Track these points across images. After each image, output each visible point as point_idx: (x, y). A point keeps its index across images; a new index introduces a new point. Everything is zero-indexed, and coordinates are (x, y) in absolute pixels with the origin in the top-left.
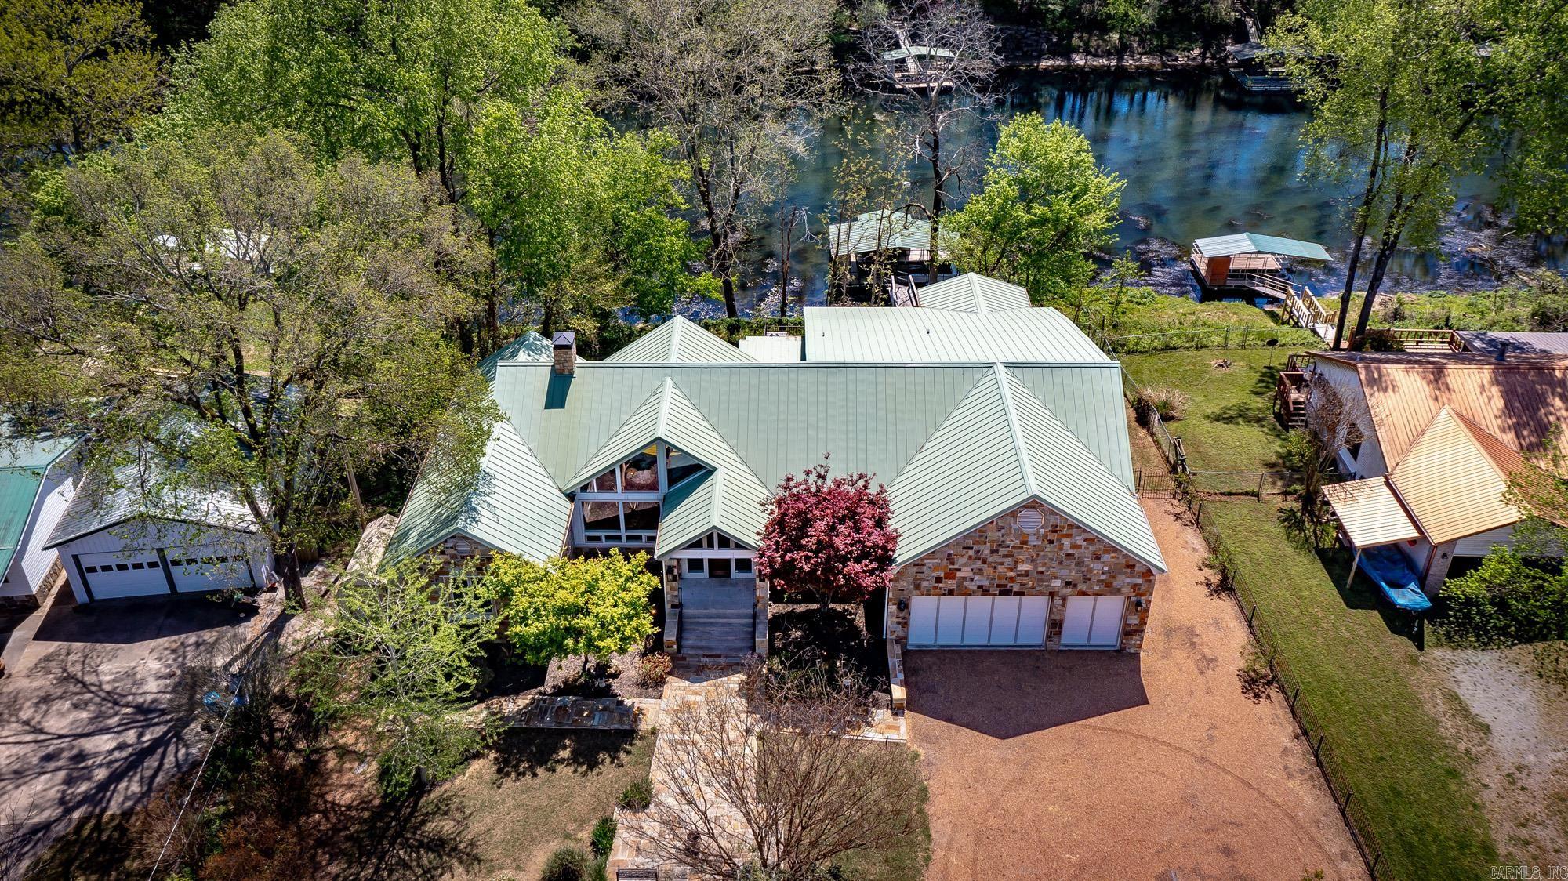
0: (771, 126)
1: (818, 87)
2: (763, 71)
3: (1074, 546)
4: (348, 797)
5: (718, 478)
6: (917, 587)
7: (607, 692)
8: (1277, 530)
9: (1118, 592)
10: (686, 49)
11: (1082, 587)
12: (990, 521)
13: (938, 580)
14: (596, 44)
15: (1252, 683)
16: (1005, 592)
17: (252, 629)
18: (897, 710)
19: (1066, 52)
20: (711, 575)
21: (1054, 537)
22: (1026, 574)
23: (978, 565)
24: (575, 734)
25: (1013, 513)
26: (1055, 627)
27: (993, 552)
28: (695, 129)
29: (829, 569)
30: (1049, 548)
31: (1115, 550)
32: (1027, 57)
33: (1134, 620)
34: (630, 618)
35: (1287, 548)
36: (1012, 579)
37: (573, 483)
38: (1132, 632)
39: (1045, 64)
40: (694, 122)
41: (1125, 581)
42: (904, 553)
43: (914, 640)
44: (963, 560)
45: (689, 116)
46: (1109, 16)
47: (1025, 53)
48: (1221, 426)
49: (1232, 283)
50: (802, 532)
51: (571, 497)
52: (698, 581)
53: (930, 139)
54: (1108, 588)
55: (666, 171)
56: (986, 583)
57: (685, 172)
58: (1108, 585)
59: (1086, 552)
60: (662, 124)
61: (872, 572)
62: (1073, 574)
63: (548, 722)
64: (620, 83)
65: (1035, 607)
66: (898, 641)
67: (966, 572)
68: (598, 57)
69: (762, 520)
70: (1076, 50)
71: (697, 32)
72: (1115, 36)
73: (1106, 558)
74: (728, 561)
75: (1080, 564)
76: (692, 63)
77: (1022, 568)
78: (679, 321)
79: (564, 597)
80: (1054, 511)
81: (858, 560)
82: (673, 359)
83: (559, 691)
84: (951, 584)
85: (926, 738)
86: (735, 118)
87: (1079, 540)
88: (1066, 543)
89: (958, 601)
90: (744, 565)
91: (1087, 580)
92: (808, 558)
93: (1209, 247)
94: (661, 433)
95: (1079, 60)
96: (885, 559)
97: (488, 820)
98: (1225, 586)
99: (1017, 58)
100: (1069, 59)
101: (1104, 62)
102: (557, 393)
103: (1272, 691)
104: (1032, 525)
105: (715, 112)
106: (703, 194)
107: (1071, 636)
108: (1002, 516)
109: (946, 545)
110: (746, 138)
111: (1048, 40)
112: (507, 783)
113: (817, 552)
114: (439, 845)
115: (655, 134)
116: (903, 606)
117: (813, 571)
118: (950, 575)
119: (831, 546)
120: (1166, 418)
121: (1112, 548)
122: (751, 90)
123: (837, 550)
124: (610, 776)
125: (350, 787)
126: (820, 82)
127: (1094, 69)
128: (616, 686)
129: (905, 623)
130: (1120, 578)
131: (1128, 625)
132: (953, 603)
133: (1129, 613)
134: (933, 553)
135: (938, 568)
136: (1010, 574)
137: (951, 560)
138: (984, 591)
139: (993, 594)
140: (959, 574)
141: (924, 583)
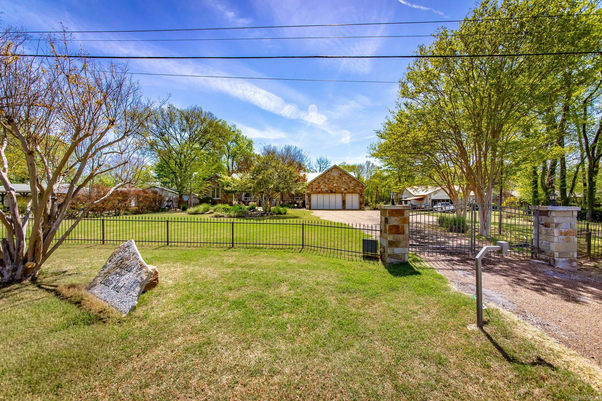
3: (346, 179)
6: (312, 191)
9: (356, 192)
11: (348, 191)
13: (317, 189)
16: (332, 192)
21: (341, 176)
22: (336, 187)
23: (325, 184)
25: (331, 169)
27: (328, 181)
30: (340, 180)
31: (354, 180)
38: (361, 203)
42: (308, 181)
43: (313, 208)
44: (321, 183)
56: (327, 189)
58: (354, 190)
59: (348, 180)
62: (346, 187)
65: (339, 196)
73: (352, 181)
75: (347, 184)
77: (335, 185)
80: (340, 169)
84: (319, 190)
88: (344, 178)
91: (349, 189)
96: (305, 181)
104: (335, 173)
109: (317, 179)
116: (309, 196)
118: (319, 187)
129: (310, 201)
130: (357, 188)
131: (360, 201)
132: (320, 196)
133: (360, 197)
134: (315, 181)
135: (316, 185)
136: (332, 187)
137: (319, 183)
138: (327, 192)
139: (329, 193)
140: (321, 187)
141: (314, 190)
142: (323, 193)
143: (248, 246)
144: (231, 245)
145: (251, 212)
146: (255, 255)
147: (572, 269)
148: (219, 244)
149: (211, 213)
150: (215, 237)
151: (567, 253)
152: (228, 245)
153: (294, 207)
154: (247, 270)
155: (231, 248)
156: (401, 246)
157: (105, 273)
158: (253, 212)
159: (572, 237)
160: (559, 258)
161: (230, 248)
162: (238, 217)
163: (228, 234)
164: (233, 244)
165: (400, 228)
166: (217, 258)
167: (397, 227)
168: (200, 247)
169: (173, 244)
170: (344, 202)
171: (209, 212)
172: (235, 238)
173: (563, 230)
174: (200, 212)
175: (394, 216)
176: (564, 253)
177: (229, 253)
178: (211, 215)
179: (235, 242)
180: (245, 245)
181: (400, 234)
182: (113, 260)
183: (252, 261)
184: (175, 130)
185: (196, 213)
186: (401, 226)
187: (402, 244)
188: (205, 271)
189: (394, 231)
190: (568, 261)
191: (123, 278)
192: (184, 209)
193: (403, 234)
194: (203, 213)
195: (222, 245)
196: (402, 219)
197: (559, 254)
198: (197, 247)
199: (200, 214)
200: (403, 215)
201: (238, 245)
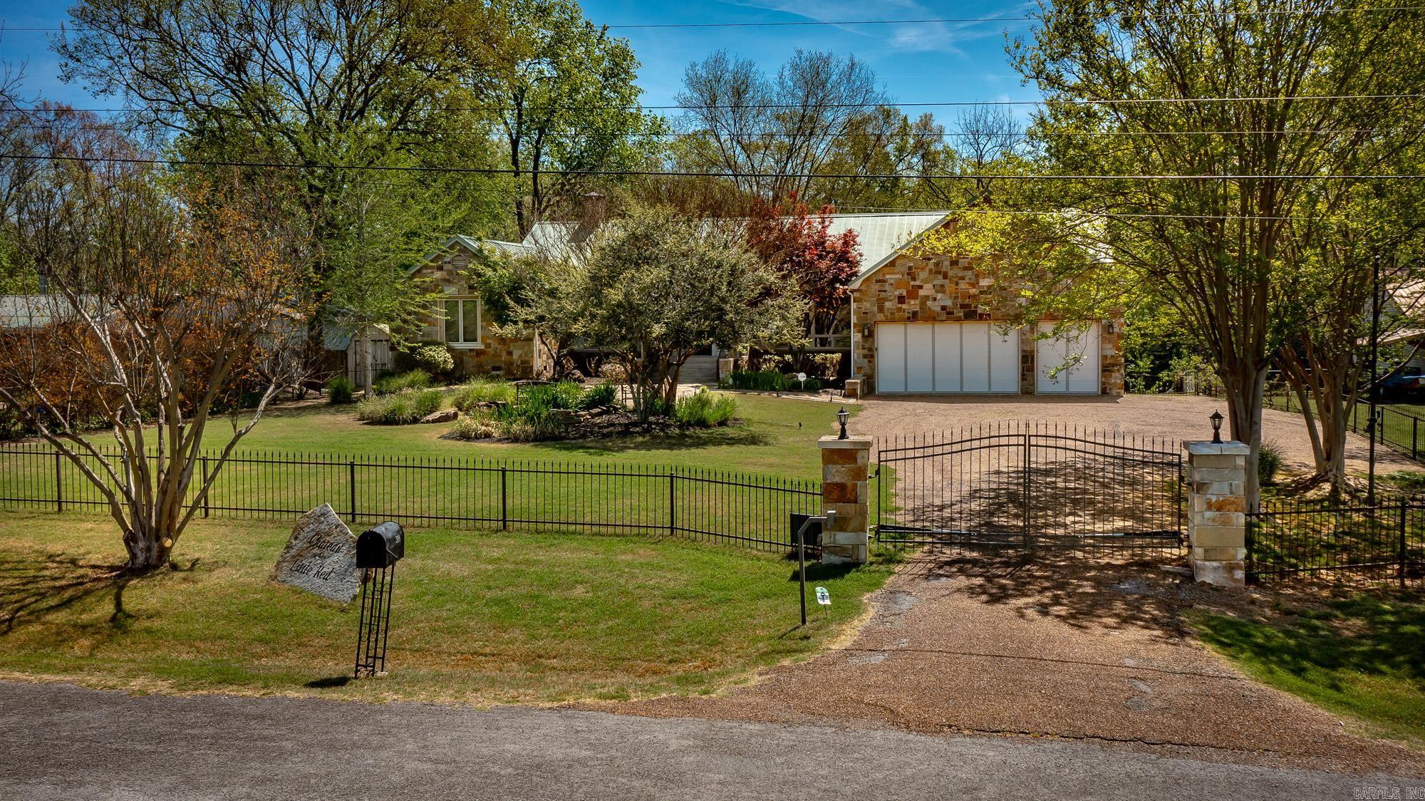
6: (881, 310)
11: (1049, 308)
13: (901, 299)
16: (971, 315)
22: (989, 291)
23: (939, 280)
27: (953, 264)
33: (1108, 351)
36: (975, 299)
38: (1108, 366)
43: (884, 387)
44: (924, 275)
56: (949, 303)
62: (1037, 291)
66: (866, 381)
67: (927, 290)
75: (1041, 275)
77: (985, 282)
84: (913, 305)
89: (922, 330)
109: (905, 250)
116: (869, 334)
118: (913, 293)
129: (871, 356)
131: (1104, 357)
132: (919, 334)
133: (1104, 340)
134: (892, 264)
135: (897, 285)
136: (973, 291)
137: (911, 274)
138: (948, 314)
139: (958, 320)
140: (922, 293)
141: (888, 305)
142: (931, 318)
143: (541, 526)
144: (501, 523)
145: (593, 416)
146: (551, 545)
147: (1234, 585)
148: (474, 522)
149: (446, 418)
150: (463, 504)
151: (1222, 550)
152: (494, 525)
153: (795, 388)
154: (524, 567)
155: (500, 531)
156: (850, 528)
157: (293, 557)
158: (600, 414)
159: (1234, 515)
160: (1206, 560)
161: (497, 531)
162: (541, 439)
163: (494, 497)
164: (504, 521)
165: (849, 489)
166: (468, 549)
167: (842, 487)
168: (429, 527)
169: (365, 519)
170: (1028, 361)
171: (437, 415)
172: (508, 507)
173: (1214, 499)
174: (407, 413)
175: (835, 463)
176: (1214, 549)
177: (496, 539)
178: (446, 428)
179: (509, 518)
180: (532, 526)
181: (848, 501)
182: (301, 537)
183: (541, 556)
184: (289, 49)
185: (390, 420)
186: (849, 484)
187: (853, 524)
188: (444, 567)
189: (835, 495)
190: (1224, 568)
191: (328, 561)
192: (341, 399)
193: (856, 502)
194: (415, 421)
195: (478, 524)
196: (852, 470)
197: (1206, 551)
198: (420, 526)
199: (405, 422)
200: (855, 460)
201: (517, 525)
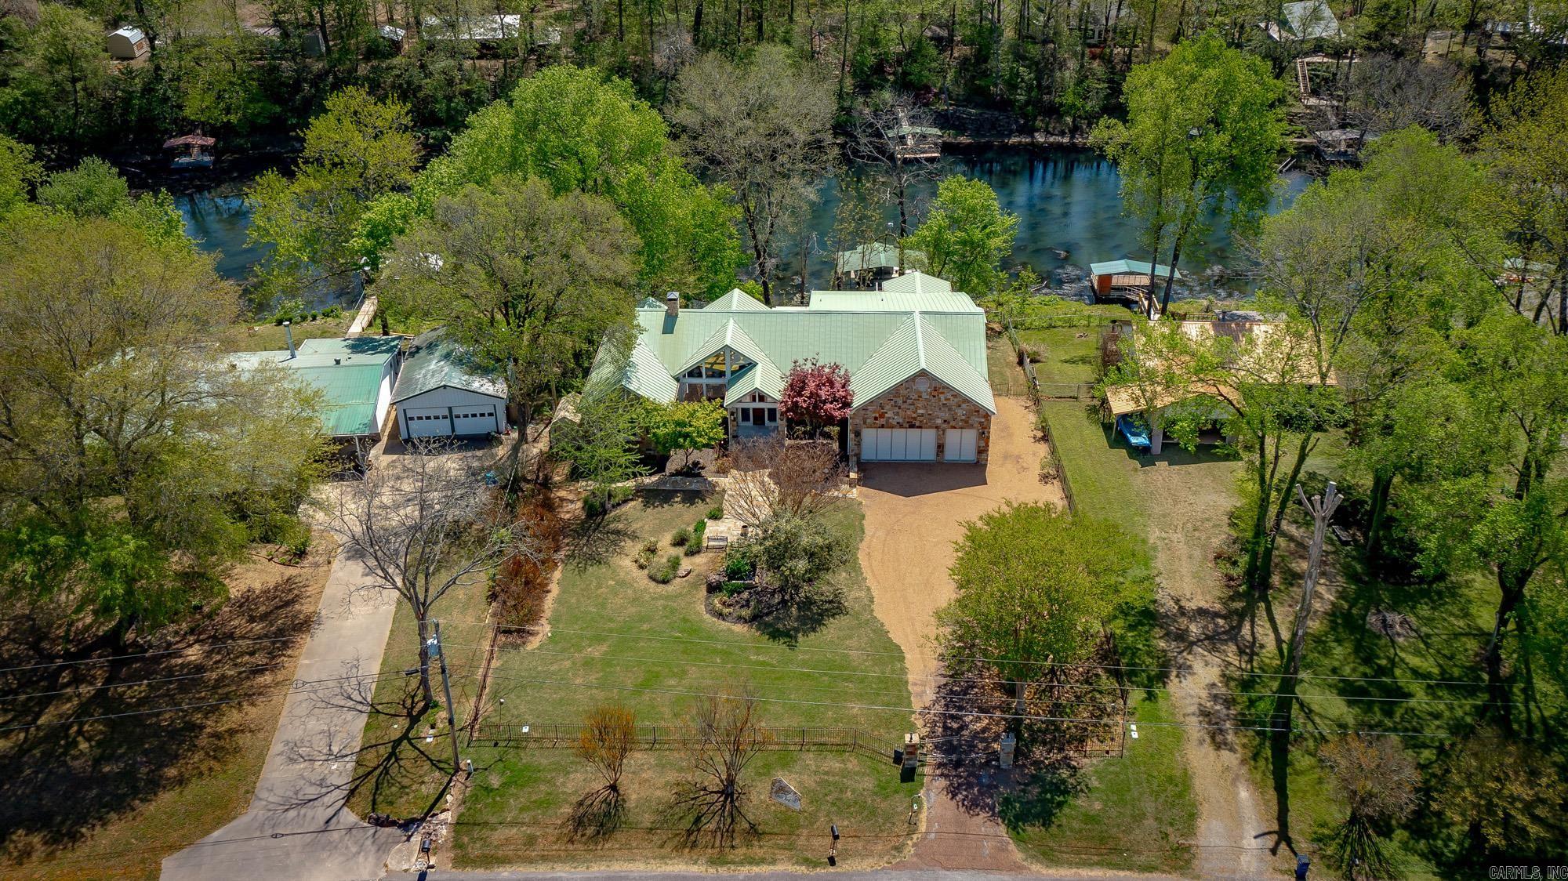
0: (795, 181)
1: (825, 158)
2: (789, 146)
3: (946, 399)
4: (568, 516)
5: (759, 368)
6: (865, 423)
7: (699, 475)
8: (1083, 415)
9: (971, 426)
10: (741, 132)
11: (953, 423)
12: (901, 384)
13: (876, 418)
14: (684, 129)
15: (1045, 478)
16: (912, 426)
17: (501, 451)
18: (852, 484)
19: (1030, 131)
20: (754, 423)
21: (935, 393)
22: (922, 415)
23: (896, 409)
24: (684, 492)
25: (913, 379)
26: (940, 448)
27: (904, 402)
28: (746, 183)
29: (816, 406)
30: (933, 400)
31: (968, 402)
32: (1001, 135)
33: (982, 444)
34: (712, 429)
35: (1086, 423)
36: (915, 419)
37: (677, 371)
38: (982, 451)
39: (1014, 140)
40: (745, 179)
41: (975, 420)
42: (857, 402)
43: (865, 457)
44: (888, 407)
45: (741, 175)
46: (1061, 105)
47: (998, 132)
48: (1067, 365)
49: (1115, 294)
50: (803, 388)
51: (677, 380)
52: (746, 427)
53: (898, 191)
54: (966, 424)
55: (725, 212)
57: (738, 212)
58: (967, 422)
59: (953, 402)
60: (723, 180)
61: (839, 409)
62: (947, 416)
63: (668, 487)
64: (699, 154)
65: (929, 436)
66: (856, 455)
67: (889, 414)
68: (684, 137)
69: (782, 385)
70: (1038, 130)
71: (748, 122)
72: (1069, 120)
73: (964, 406)
74: (763, 410)
75: (950, 410)
76: (742, 141)
77: (920, 412)
78: (737, 291)
79: (679, 416)
80: (933, 378)
81: (831, 403)
82: (734, 308)
83: (672, 475)
85: (867, 496)
86: (772, 177)
87: (949, 396)
88: (942, 397)
89: (886, 432)
90: (772, 412)
91: (955, 419)
92: (805, 401)
93: (1099, 269)
94: (728, 342)
95: (1040, 138)
96: (847, 404)
97: (640, 524)
98: (1045, 438)
99: (992, 135)
100: (1033, 137)
101: (1060, 139)
102: (669, 327)
103: (1055, 481)
104: (923, 386)
105: (760, 173)
106: (750, 225)
107: (950, 455)
108: (907, 381)
109: (879, 397)
110: (779, 189)
111: (1017, 122)
112: (649, 510)
113: (809, 398)
114: (617, 532)
115: (718, 187)
116: (858, 434)
117: (808, 408)
118: (882, 416)
119: (818, 396)
120: (1033, 361)
121: (967, 400)
122: (781, 159)
123: (820, 397)
124: (701, 508)
125: (568, 512)
126: (826, 154)
127: (1051, 144)
128: (703, 472)
129: (859, 444)
130: (973, 418)
131: (979, 447)
132: (884, 433)
133: (979, 439)
134: (872, 402)
135: (874, 412)
136: (914, 415)
137: (882, 407)
138: (900, 425)
139: (906, 427)
140: (887, 415)
141: (869, 420)
142: (892, 427)
